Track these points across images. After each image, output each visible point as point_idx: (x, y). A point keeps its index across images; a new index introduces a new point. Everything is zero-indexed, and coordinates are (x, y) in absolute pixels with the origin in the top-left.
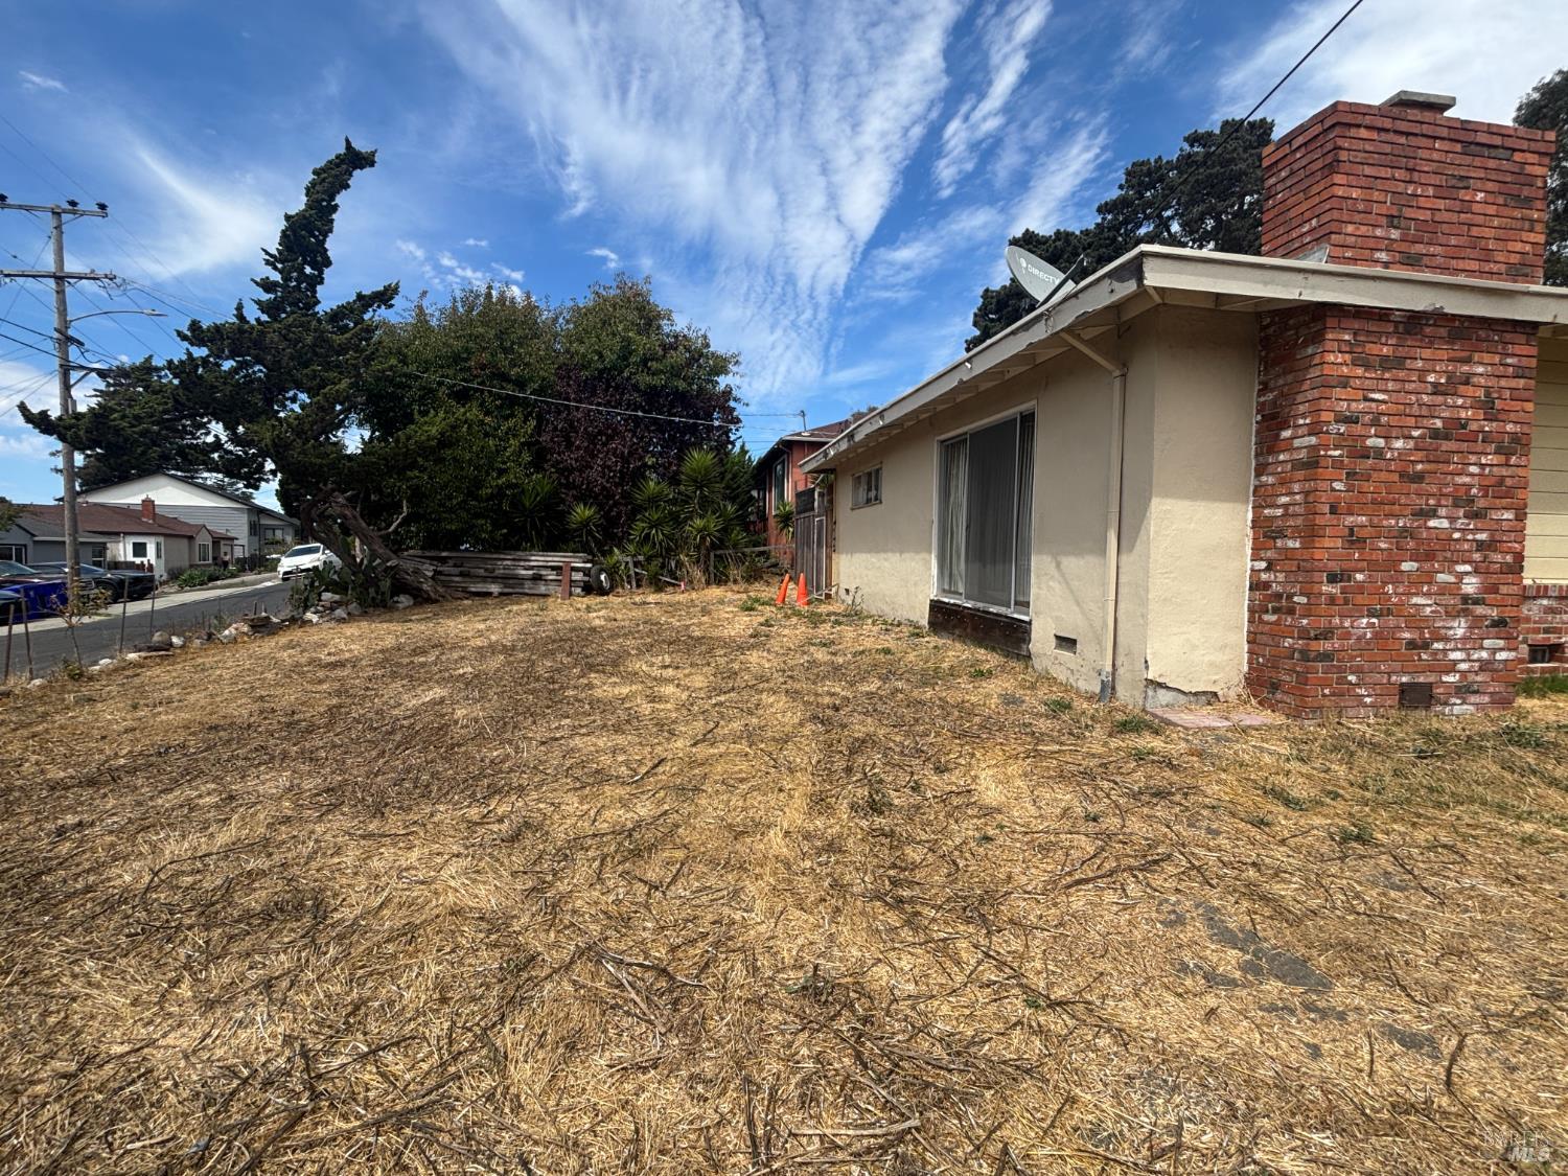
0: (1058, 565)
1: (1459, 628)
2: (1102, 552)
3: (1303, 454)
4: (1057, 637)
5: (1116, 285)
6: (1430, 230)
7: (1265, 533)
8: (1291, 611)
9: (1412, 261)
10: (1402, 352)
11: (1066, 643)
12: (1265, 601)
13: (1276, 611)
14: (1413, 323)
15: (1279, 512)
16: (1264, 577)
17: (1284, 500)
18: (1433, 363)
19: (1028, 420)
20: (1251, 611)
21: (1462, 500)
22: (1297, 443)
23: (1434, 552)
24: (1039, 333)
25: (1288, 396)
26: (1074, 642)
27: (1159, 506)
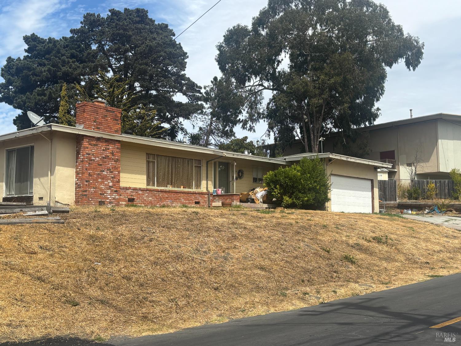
0: (40, 180)
1: (109, 192)
2: (47, 176)
3: (81, 160)
4: (39, 198)
5: (48, 128)
6: (101, 123)
7: (77, 174)
8: (80, 188)
9: (98, 128)
10: (97, 143)
11: (41, 198)
12: (78, 186)
13: (79, 188)
14: (99, 139)
15: (79, 170)
16: (77, 182)
17: (79, 168)
18: (102, 146)
19: (32, 148)
20: (75, 189)
21: (109, 169)
22: (81, 157)
23: (104, 178)
24: (34, 132)
25: (80, 149)
26: (42, 198)
27: (57, 168)
